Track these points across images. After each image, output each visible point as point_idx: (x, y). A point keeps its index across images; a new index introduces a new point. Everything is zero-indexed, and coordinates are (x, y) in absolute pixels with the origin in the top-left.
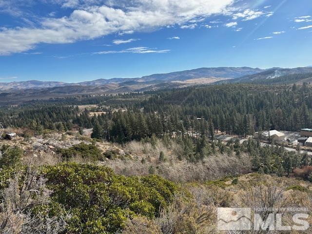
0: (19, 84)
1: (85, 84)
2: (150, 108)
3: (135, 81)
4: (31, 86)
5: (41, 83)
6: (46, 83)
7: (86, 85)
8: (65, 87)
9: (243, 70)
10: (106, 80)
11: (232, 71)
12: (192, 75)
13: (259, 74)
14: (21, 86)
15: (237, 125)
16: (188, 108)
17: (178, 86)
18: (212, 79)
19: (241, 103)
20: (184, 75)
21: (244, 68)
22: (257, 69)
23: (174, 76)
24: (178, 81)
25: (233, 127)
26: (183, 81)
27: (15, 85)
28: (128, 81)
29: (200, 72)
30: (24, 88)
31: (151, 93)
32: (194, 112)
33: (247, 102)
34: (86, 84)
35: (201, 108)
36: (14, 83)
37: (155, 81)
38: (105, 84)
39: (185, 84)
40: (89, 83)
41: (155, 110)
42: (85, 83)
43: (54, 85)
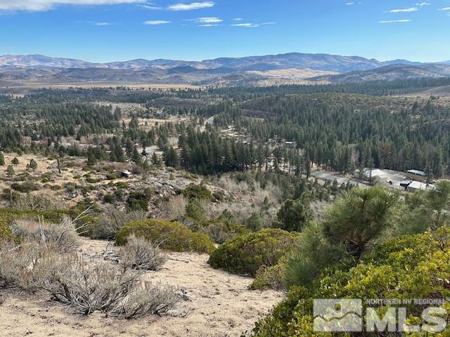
0: (15, 60)
1: (115, 66)
2: (222, 119)
3: (191, 66)
4: (34, 64)
5: (49, 60)
6: (57, 60)
7: (117, 68)
9: (352, 61)
10: (147, 61)
11: (334, 60)
12: (277, 63)
13: (375, 70)
14: (18, 62)
16: (275, 127)
17: (257, 80)
18: (307, 71)
20: (264, 63)
21: (354, 58)
22: (373, 60)
24: (255, 72)
26: (263, 71)
27: (9, 60)
29: (290, 60)
30: (24, 65)
31: (219, 91)
32: (283, 133)
33: (351, 124)
34: (118, 65)
35: (291, 126)
36: (9, 57)
37: (221, 69)
38: (147, 72)
39: (266, 78)
40: (121, 64)
41: (230, 123)
42: (115, 64)
43: (68, 65)
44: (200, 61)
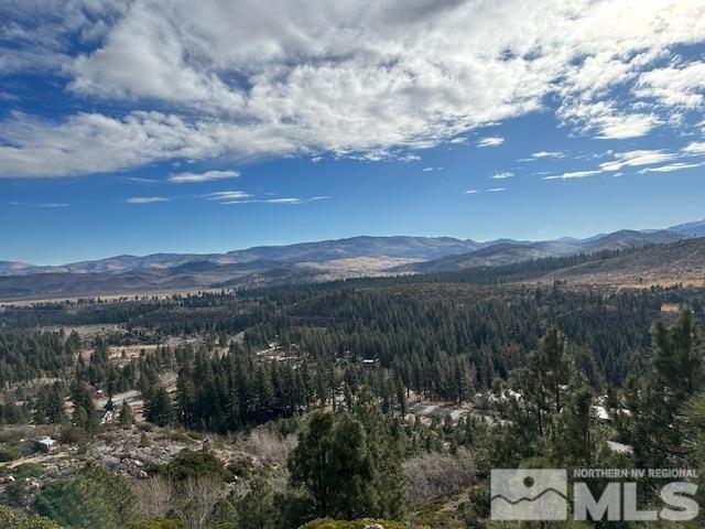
1: (81, 268)
2: (259, 334)
3: (211, 260)
7: (83, 272)
8: (27, 277)
9: (443, 244)
10: (136, 258)
11: (419, 244)
12: (340, 251)
13: (474, 253)
15: (443, 379)
16: (344, 337)
17: (312, 275)
18: (383, 259)
19: (444, 326)
20: (323, 250)
21: (444, 239)
22: (469, 241)
23: (302, 253)
24: (311, 264)
25: (437, 385)
26: (321, 262)
28: (193, 260)
29: (357, 246)
31: (255, 293)
32: (357, 346)
33: (455, 324)
34: (85, 268)
35: (370, 336)
37: (258, 263)
38: (136, 275)
39: (327, 272)
40: (91, 265)
41: (272, 339)
42: (80, 265)
44: (225, 252)
